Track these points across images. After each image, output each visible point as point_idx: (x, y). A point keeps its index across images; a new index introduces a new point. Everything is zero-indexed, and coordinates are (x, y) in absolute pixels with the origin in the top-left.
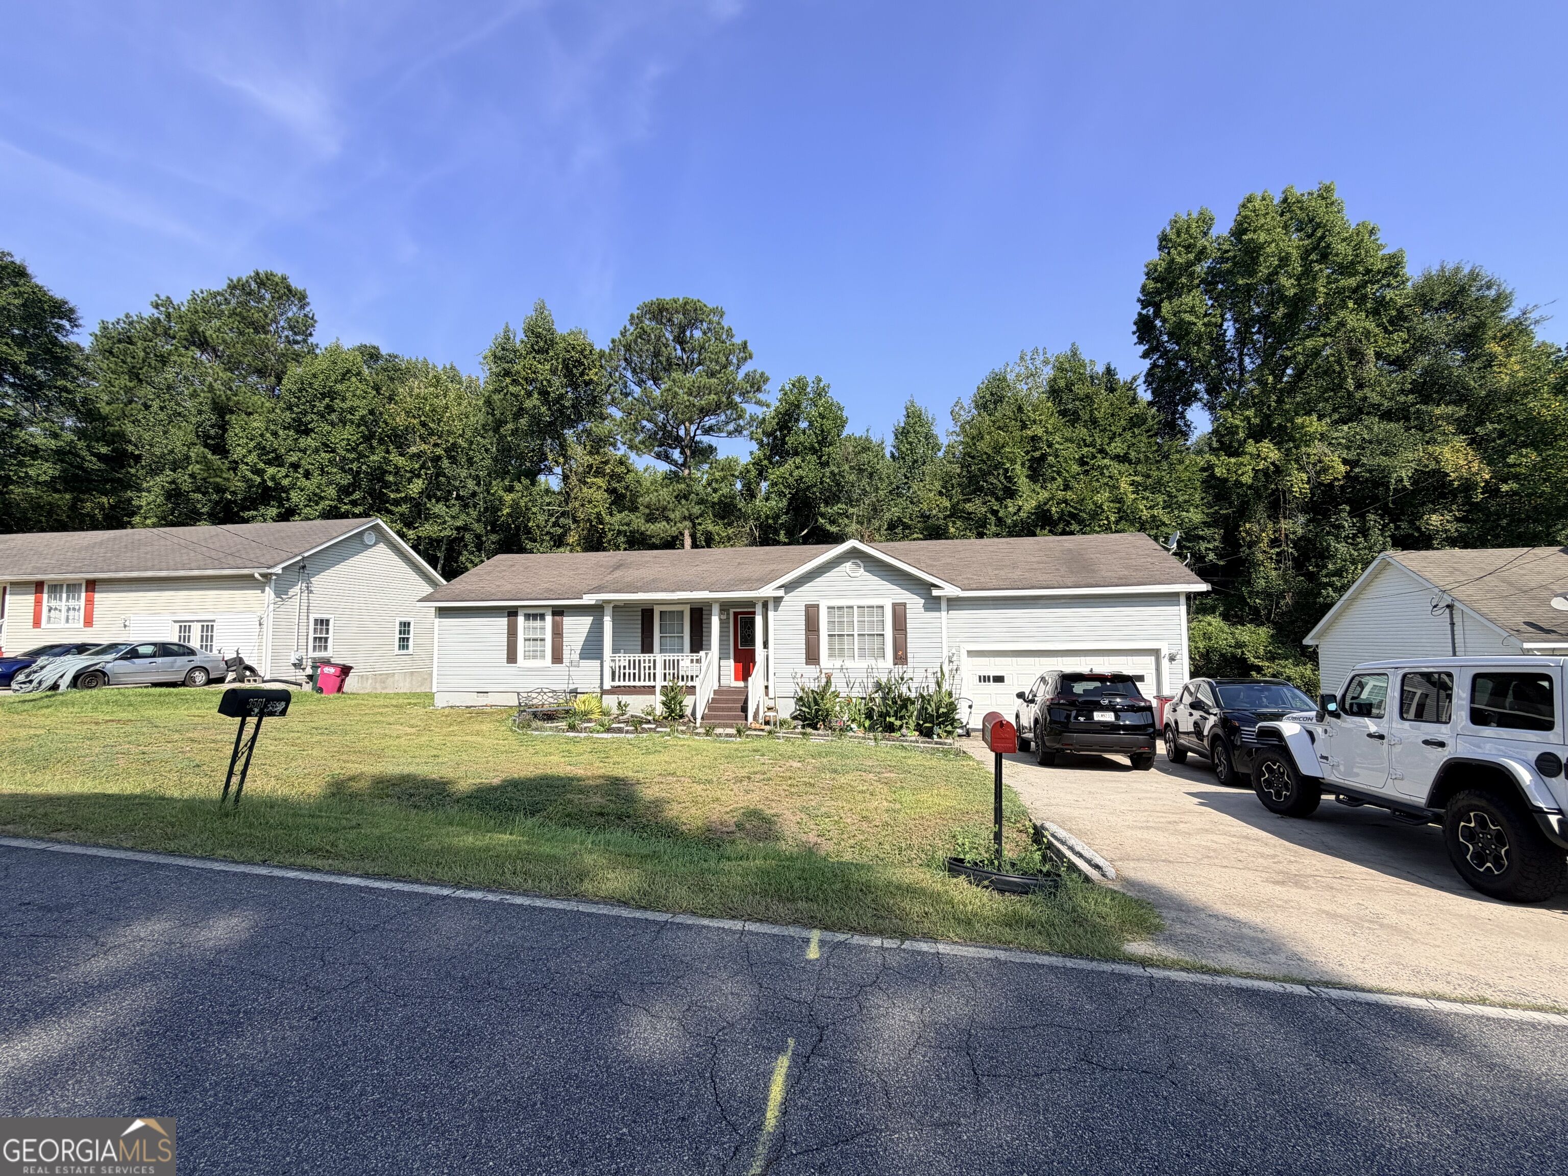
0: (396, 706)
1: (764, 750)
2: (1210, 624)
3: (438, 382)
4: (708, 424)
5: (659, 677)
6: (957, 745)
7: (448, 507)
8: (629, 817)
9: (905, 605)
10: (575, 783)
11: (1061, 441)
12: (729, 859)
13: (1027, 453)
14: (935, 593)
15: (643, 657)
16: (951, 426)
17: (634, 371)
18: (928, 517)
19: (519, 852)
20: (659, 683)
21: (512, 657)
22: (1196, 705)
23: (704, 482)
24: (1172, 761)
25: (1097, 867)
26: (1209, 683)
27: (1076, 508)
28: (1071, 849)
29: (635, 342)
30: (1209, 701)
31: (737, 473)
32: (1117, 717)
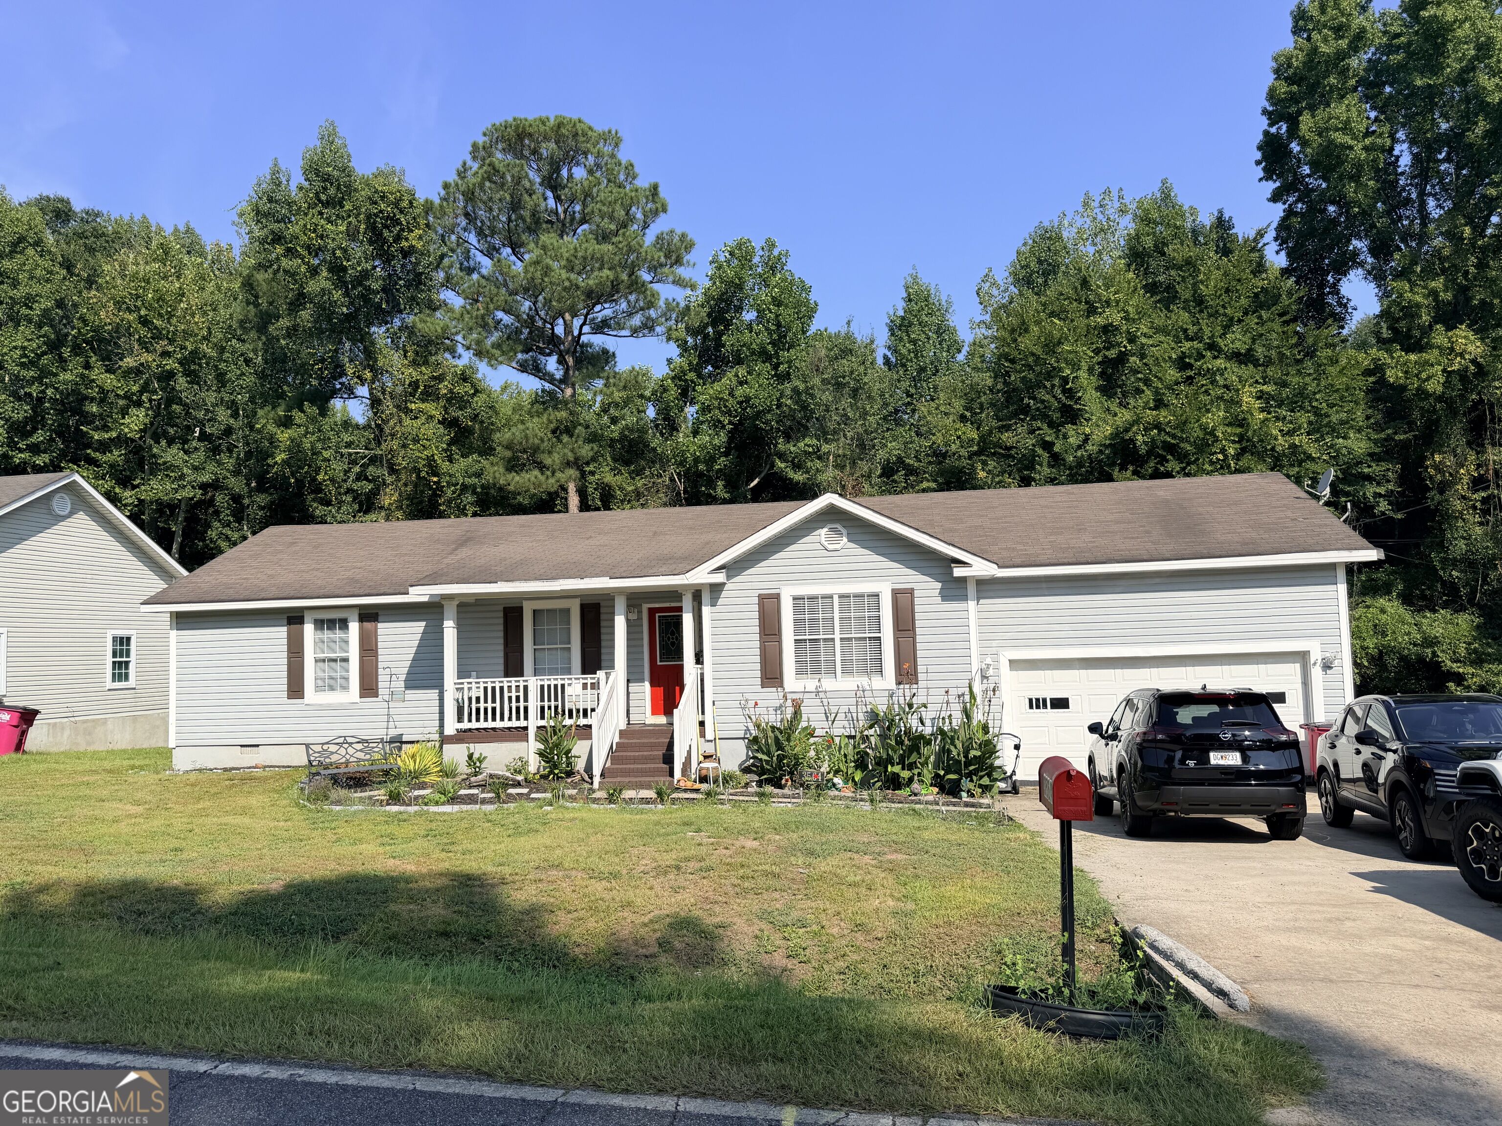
0: (110, 771)
1: (702, 823)
2: (1383, 611)
3: (166, 253)
4: (600, 316)
5: (533, 712)
6: (998, 807)
7: (186, 452)
8: (489, 937)
9: (911, 592)
10: (402, 885)
11: (1150, 332)
12: (649, 999)
13: (1097, 351)
14: (958, 572)
15: (506, 682)
16: (977, 313)
17: (480, 233)
18: (944, 455)
19: (318, 999)
20: (534, 722)
21: (296, 689)
22: (1366, 737)
23: (597, 407)
24: (1330, 824)
25: (1221, 993)
26: (1384, 702)
27: (1174, 436)
28: (1180, 966)
29: (481, 186)
30: (1384, 729)
31: (648, 393)
32: (1245, 759)
